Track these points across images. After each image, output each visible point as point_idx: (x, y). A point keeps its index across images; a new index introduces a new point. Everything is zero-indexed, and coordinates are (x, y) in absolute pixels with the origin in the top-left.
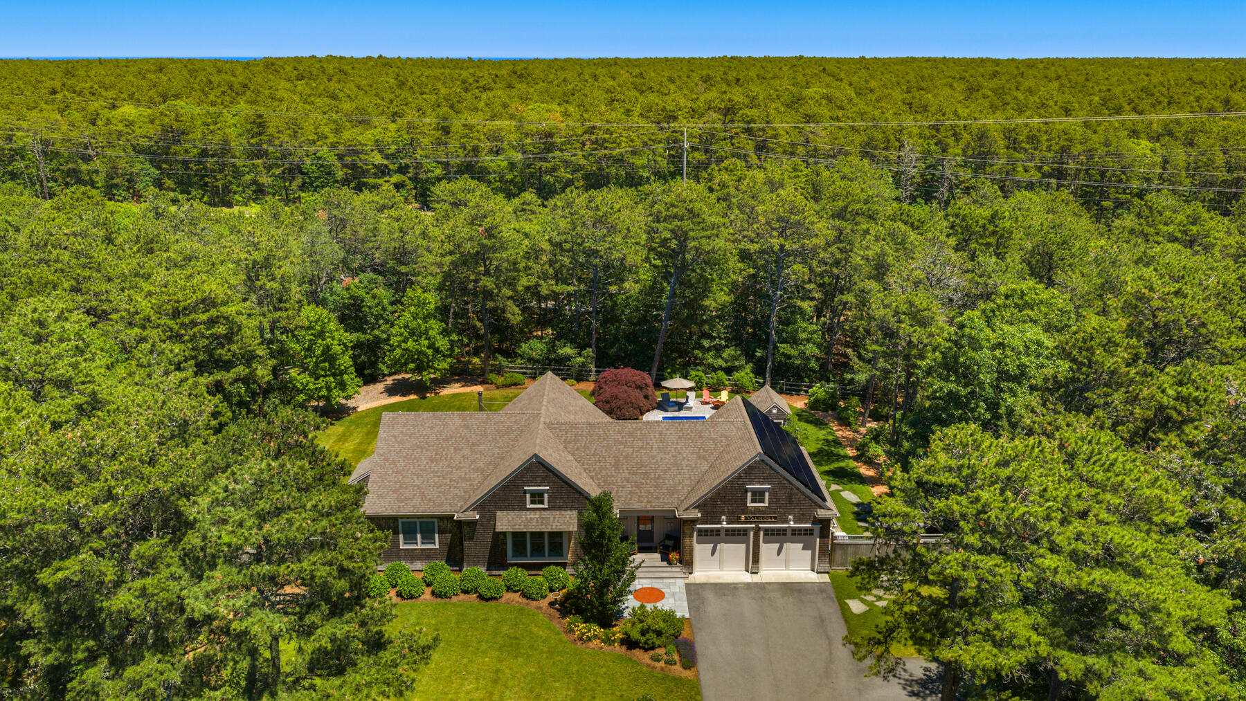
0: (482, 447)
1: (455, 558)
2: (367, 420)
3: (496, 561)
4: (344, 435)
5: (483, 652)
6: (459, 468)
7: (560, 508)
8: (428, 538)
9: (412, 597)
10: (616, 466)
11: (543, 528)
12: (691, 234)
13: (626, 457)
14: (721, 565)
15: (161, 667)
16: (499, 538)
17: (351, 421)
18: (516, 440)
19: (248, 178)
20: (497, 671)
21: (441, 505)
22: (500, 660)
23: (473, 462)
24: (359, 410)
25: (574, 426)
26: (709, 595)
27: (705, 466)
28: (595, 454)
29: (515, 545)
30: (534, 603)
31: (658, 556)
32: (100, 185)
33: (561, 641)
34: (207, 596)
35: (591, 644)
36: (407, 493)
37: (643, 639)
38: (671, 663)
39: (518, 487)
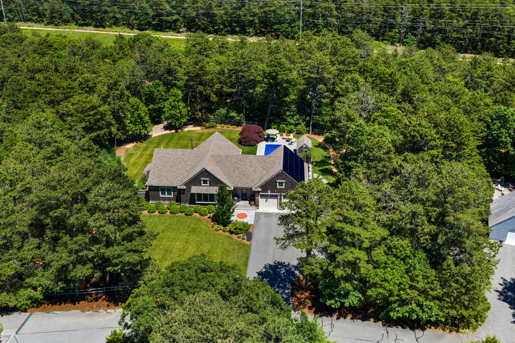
0: (188, 163)
1: (178, 200)
2: (155, 141)
3: (192, 201)
4: (146, 147)
5: (184, 233)
6: (180, 170)
7: (213, 186)
8: (169, 194)
9: (163, 213)
10: (234, 171)
11: (207, 193)
12: (279, 73)
13: (238, 168)
14: (269, 206)
15: (83, 238)
16: (193, 195)
17: (149, 142)
18: (200, 160)
19: (111, 15)
20: (187, 239)
21: (173, 183)
22: (189, 236)
23: (185, 168)
24: (153, 136)
25: (220, 156)
26: (262, 217)
27: (265, 172)
28: (227, 167)
29: (198, 197)
30: (203, 217)
31: (248, 202)
32: (47, 16)
33: (209, 230)
34: (94, 221)
35: (219, 232)
36: (162, 178)
37: (235, 231)
38: (243, 239)
39: (199, 178)
